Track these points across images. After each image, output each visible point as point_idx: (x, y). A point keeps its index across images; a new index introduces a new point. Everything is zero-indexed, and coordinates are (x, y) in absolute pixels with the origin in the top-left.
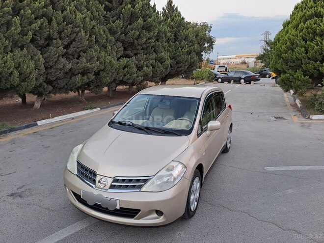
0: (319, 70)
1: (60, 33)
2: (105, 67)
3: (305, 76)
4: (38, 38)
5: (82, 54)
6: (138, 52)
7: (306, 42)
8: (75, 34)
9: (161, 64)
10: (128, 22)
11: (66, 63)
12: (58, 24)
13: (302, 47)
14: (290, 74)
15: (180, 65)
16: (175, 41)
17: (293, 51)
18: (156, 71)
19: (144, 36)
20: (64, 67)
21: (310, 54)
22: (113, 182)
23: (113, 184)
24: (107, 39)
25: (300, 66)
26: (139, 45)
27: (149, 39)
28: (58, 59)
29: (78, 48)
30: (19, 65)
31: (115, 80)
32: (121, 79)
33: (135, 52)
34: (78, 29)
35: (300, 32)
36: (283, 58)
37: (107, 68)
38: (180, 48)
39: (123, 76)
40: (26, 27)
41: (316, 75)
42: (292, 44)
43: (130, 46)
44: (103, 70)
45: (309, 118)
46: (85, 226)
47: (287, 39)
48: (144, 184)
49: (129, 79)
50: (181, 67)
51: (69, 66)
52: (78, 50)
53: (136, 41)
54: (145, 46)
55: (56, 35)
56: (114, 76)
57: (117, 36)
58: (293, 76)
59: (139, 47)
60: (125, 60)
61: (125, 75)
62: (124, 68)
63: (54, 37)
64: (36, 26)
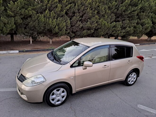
1: (78, 10)
2: (102, 27)
4: (69, 13)
5: (89, 20)
6: (125, 19)
8: (85, 11)
10: (121, 2)
11: (80, 24)
12: (78, 6)
18: (137, 30)
19: (129, 9)
20: (79, 26)
24: (105, 12)
26: (125, 15)
27: (134, 11)
28: (77, 22)
29: (87, 17)
30: (59, 24)
31: (107, 34)
32: (110, 33)
33: (123, 19)
34: (87, 8)
40: (64, 8)
43: (121, 15)
44: (100, 28)
49: (115, 34)
51: (81, 26)
52: (87, 18)
53: (124, 13)
54: (129, 15)
55: (76, 11)
56: (106, 31)
57: (112, 10)
60: (115, 23)
61: (113, 31)
63: (76, 12)
64: (68, 7)
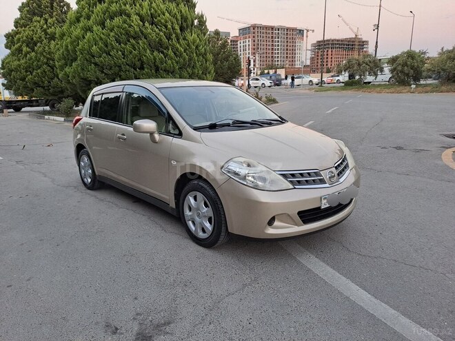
7: (120, 44)
21: (128, 60)
23: (337, 172)
35: (111, 31)
36: (94, 63)
42: (106, 46)
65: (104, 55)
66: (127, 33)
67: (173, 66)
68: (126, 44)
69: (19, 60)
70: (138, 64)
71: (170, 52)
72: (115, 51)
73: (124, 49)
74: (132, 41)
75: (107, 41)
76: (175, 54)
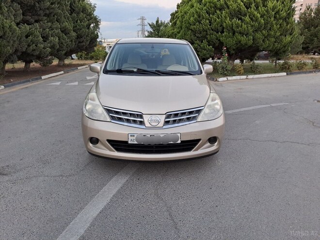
0: (219, 40)
2: (5, 33)
3: (209, 46)
6: (40, 18)
7: (209, 15)
9: (66, 35)
13: (206, 19)
14: (198, 44)
15: (81, 40)
16: (72, 13)
17: (200, 22)
18: (62, 43)
21: (213, 26)
22: (166, 118)
23: (166, 120)
25: (205, 37)
26: (40, 10)
27: (52, 3)
31: (16, 51)
32: (24, 50)
33: (36, 18)
35: (204, 6)
36: (191, 30)
37: (7, 34)
38: (79, 21)
39: (26, 46)
41: (217, 45)
42: (199, 17)
43: (30, 10)
45: (216, 80)
46: (127, 178)
47: (195, 12)
48: (199, 115)
49: (35, 50)
50: (83, 42)
53: (37, 5)
54: (48, 12)
56: (15, 45)
58: (200, 46)
59: (41, 12)
60: (26, 28)
61: (29, 46)
62: (27, 36)
65: (197, 23)
66: (215, 7)
67: (248, 30)
68: (213, 14)
69: (174, 30)
70: (220, 29)
71: (247, 19)
72: (204, 20)
73: (211, 18)
74: (218, 12)
75: (200, 13)
76: (252, 19)
